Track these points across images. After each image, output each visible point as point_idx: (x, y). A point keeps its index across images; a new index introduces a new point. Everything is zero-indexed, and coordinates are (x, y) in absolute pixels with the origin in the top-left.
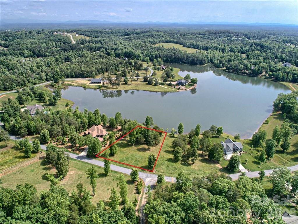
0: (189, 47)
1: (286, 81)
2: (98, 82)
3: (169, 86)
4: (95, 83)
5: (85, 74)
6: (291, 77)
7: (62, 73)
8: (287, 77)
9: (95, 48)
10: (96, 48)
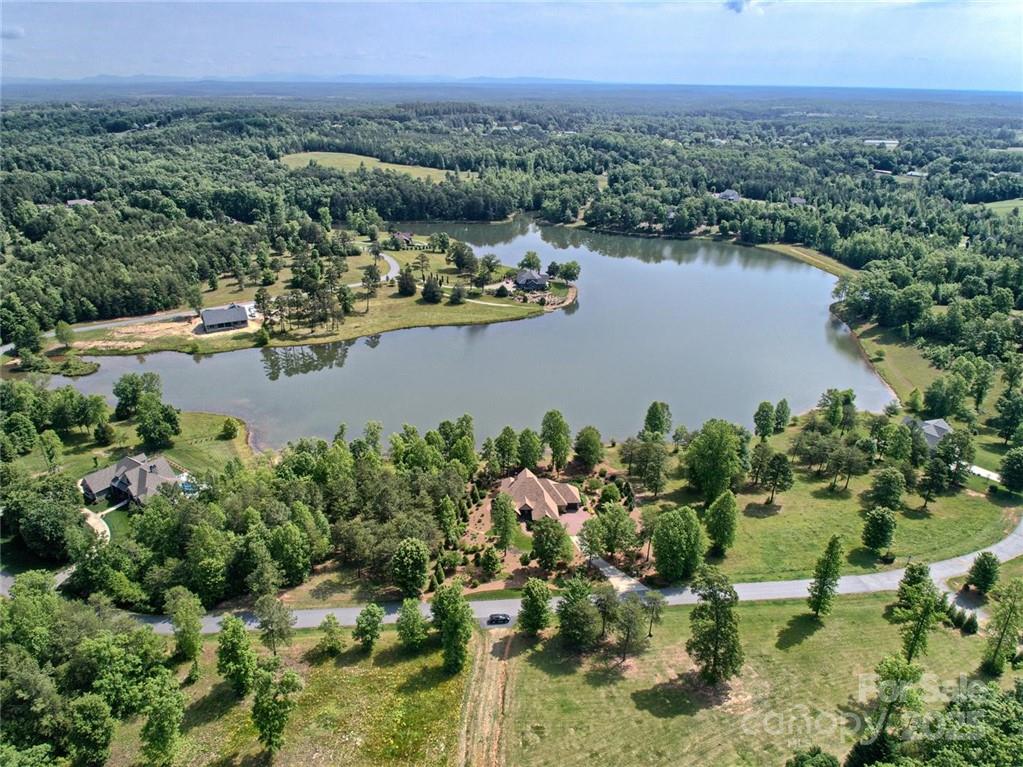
0: (405, 164)
1: (772, 242)
2: (236, 323)
3: (499, 300)
4: (221, 325)
5: (143, 296)
6: (781, 229)
7: (33, 306)
8: (773, 230)
9: (48, 187)
10: (53, 188)
